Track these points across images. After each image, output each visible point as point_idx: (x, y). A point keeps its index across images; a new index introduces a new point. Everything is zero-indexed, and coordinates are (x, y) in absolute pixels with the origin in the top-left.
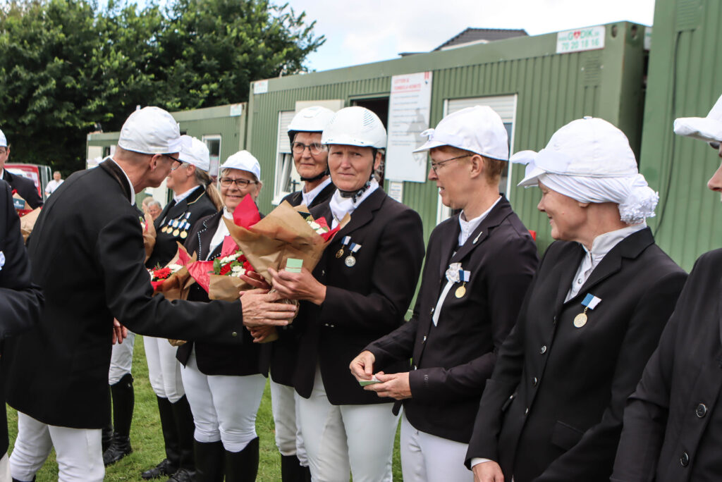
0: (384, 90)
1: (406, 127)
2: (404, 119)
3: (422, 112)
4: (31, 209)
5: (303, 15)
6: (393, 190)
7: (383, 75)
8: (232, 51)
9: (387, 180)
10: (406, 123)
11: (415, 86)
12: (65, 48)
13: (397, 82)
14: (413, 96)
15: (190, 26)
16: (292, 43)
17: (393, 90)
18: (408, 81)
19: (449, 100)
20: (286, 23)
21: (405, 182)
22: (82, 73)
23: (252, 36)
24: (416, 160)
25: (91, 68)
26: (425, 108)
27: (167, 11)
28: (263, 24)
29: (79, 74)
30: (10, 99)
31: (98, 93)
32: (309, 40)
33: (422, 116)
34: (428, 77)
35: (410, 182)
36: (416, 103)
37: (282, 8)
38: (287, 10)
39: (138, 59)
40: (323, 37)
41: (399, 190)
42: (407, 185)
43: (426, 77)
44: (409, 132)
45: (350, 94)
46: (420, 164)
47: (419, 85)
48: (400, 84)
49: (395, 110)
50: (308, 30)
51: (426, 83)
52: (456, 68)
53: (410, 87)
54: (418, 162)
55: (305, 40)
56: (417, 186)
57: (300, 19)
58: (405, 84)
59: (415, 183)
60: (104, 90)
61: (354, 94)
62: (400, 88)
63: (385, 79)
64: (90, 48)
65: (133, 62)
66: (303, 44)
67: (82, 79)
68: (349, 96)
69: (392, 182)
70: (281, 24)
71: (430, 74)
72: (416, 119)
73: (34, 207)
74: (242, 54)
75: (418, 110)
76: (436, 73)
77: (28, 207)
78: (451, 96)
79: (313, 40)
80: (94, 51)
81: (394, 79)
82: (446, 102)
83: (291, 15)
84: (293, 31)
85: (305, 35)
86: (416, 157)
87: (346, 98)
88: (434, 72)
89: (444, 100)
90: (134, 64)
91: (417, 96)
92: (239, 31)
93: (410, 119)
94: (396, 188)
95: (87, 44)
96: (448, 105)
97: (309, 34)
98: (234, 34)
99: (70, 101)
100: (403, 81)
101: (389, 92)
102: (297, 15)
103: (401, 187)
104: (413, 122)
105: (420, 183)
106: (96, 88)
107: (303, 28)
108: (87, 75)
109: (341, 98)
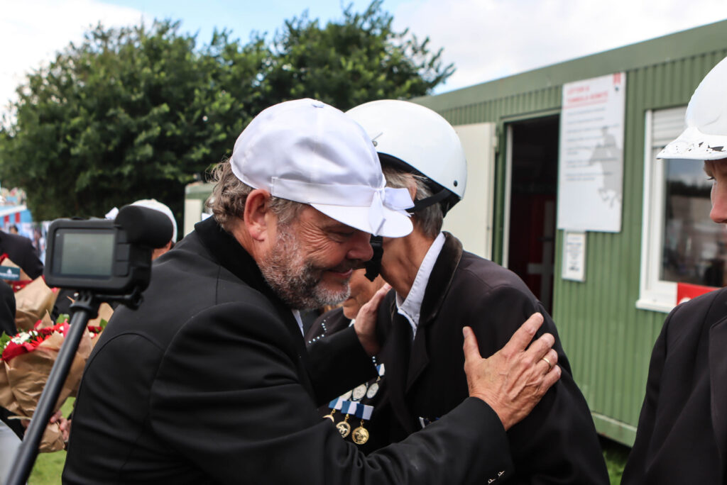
0: (552, 105)
1: (587, 155)
2: (584, 143)
3: (610, 131)
4: (30, 279)
5: (427, 40)
6: (570, 244)
7: (549, 85)
8: (349, 87)
9: (562, 231)
10: (587, 148)
11: (599, 96)
12: (164, 90)
13: (571, 91)
14: (597, 110)
15: (301, 62)
16: (416, 75)
17: (565, 103)
18: (588, 89)
19: (654, 110)
20: (409, 52)
21: (588, 233)
22: (183, 118)
23: (371, 69)
24: (605, 200)
25: (193, 111)
26: (616, 126)
27: (276, 44)
28: (382, 55)
29: (178, 118)
30: (103, 146)
31: (202, 140)
32: (437, 71)
33: (611, 137)
34: (619, 81)
35: (596, 233)
36: (601, 119)
37: (402, 35)
38: (408, 37)
39: (244, 100)
40: (451, 66)
41: (579, 244)
42: (592, 237)
43: (616, 81)
44: (592, 162)
45: (503, 114)
46: (612, 205)
47: (606, 94)
48: (575, 95)
49: (570, 132)
50: (434, 59)
51: (617, 89)
52: (664, 64)
53: (592, 97)
54: (608, 202)
55: (433, 71)
56: (608, 238)
57: (423, 46)
58: (583, 94)
59: (604, 233)
60: (208, 137)
61: (509, 113)
62: (576, 100)
63: (553, 91)
64: (193, 89)
65: (240, 103)
66: (429, 75)
67: (182, 125)
68: (502, 118)
69: (568, 233)
70: (403, 53)
71: (623, 77)
72: (602, 142)
73: (34, 277)
74: (359, 89)
75: (605, 128)
76: (632, 75)
77: (25, 277)
78: (657, 105)
79: (441, 70)
80: (197, 92)
81: (567, 88)
82: (649, 115)
83: (413, 42)
84: (417, 61)
85: (431, 65)
86: (604, 195)
87: (498, 119)
88: (627, 73)
89: (645, 112)
90: (241, 106)
91: (602, 109)
92: (354, 64)
93: (594, 143)
94: (576, 242)
95: (190, 85)
96: (653, 118)
97: (436, 63)
98: (350, 67)
99: (172, 150)
100: (581, 89)
101: (560, 108)
102: (420, 42)
103: (582, 239)
104: (598, 147)
105: (612, 234)
106: (199, 134)
107: (428, 58)
108: (188, 119)
109: (490, 121)
